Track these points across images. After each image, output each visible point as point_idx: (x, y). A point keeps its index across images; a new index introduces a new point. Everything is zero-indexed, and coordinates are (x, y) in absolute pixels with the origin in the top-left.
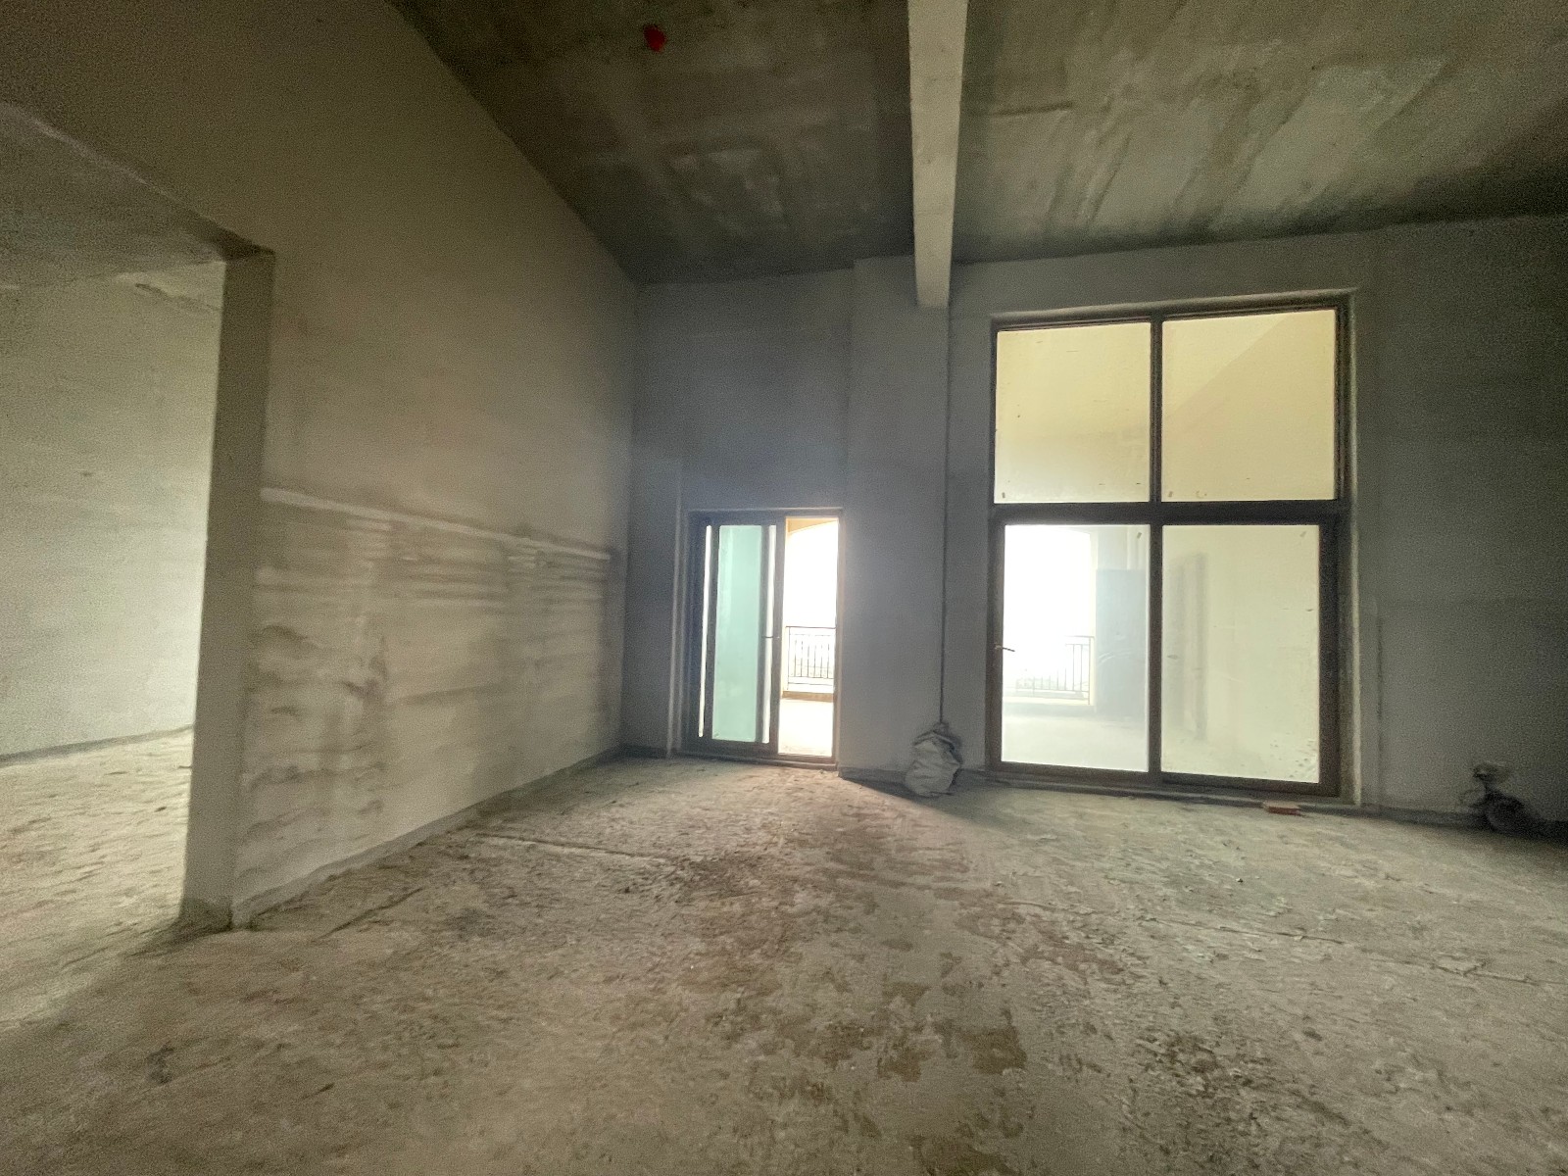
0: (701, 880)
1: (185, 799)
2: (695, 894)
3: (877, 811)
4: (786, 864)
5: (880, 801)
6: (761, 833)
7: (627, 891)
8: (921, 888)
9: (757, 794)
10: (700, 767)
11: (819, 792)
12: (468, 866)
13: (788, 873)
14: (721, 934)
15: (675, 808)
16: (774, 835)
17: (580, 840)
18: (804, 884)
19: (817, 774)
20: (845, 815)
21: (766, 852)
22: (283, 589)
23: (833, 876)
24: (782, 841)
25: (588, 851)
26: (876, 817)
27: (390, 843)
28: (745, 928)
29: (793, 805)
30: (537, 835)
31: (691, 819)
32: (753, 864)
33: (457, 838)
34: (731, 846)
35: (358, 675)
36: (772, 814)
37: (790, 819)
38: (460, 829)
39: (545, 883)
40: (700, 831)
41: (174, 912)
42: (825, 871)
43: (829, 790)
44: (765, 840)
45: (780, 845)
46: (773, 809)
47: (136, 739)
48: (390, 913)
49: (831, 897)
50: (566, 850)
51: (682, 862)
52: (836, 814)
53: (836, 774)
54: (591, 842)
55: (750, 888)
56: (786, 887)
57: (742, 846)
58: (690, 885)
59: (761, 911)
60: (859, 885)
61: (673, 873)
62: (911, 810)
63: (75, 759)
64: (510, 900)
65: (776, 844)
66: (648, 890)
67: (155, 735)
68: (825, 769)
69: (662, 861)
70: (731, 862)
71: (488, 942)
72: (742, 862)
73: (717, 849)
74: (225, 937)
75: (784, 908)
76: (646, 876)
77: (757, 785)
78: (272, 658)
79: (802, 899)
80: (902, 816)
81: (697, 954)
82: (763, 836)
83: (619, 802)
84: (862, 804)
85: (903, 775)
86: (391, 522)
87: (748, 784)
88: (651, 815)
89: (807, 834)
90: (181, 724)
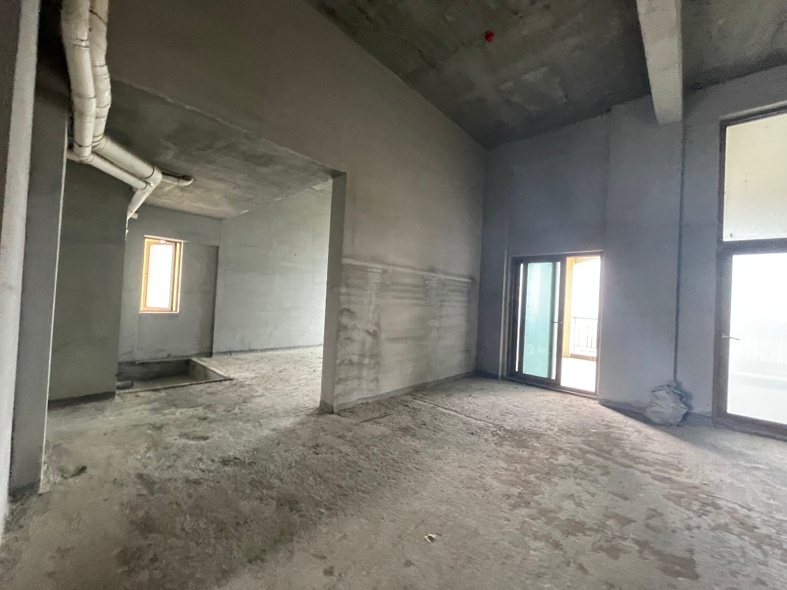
0: (509, 437)
1: (321, 369)
2: (505, 443)
3: (621, 426)
4: (557, 440)
5: (625, 421)
6: (544, 423)
7: (472, 434)
8: (643, 472)
9: (546, 404)
10: (515, 386)
11: (584, 408)
12: (408, 410)
13: (558, 445)
14: (515, 463)
15: (500, 403)
16: (552, 425)
17: (454, 408)
18: (565, 452)
19: (585, 401)
20: (599, 423)
21: (546, 433)
22: (348, 294)
23: (585, 452)
24: (556, 429)
25: (457, 414)
26: (619, 428)
27: (382, 395)
28: (529, 464)
29: (566, 413)
30: (435, 403)
31: (507, 410)
32: (538, 436)
33: (405, 398)
34: (527, 426)
35: (371, 328)
36: (553, 415)
37: (563, 419)
38: (406, 395)
39: (437, 422)
40: (512, 416)
41: (318, 405)
42: (580, 449)
43: (590, 409)
44: (546, 427)
45: (554, 431)
46: (554, 413)
47: (308, 347)
48: (380, 420)
49: (580, 462)
50: (447, 411)
51: (500, 427)
52: (593, 423)
53: (597, 402)
54: (459, 410)
55: (534, 447)
56: (554, 451)
57: (533, 427)
58: (503, 438)
59: (539, 459)
60: (600, 461)
61: (495, 431)
62: (646, 430)
63: (292, 352)
64: (423, 426)
65: (552, 430)
66: (482, 436)
67: (313, 346)
68: (590, 398)
69: (491, 425)
70: (526, 433)
71: (414, 440)
72: (531, 434)
73: (519, 426)
74: (332, 416)
75: (551, 460)
76: (482, 430)
77: (546, 399)
78: (345, 320)
79: (562, 459)
80: (640, 432)
81: (502, 468)
82: (545, 425)
83: (472, 396)
84: (611, 420)
85: (644, 409)
86: (382, 269)
87: (542, 398)
88: (487, 404)
89: (572, 429)
90: (319, 343)
